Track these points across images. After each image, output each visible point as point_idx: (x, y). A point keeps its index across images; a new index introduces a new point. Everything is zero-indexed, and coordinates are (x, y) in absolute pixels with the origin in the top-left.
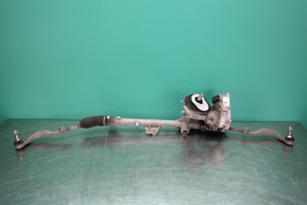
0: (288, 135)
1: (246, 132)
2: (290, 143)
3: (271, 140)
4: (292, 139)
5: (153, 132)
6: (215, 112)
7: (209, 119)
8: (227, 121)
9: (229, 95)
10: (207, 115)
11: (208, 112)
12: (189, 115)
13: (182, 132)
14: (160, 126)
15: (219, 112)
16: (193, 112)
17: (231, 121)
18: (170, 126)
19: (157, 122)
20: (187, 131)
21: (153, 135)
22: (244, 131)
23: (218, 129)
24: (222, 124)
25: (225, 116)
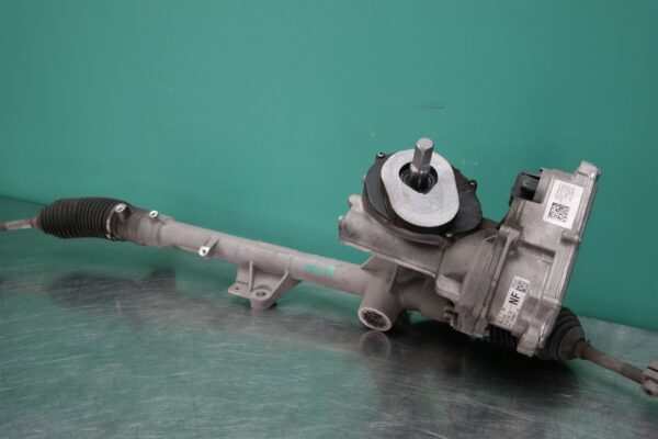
1: (652, 387)
5: (257, 294)
6: (484, 241)
7: (450, 276)
8: (537, 300)
9: (593, 175)
10: (444, 251)
11: (452, 241)
12: (353, 236)
13: (362, 319)
14: (289, 275)
15: (499, 244)
16: (380, 226)
17: (556, 301)
18: (327, 281)
19: (280, 255)
20: (380, 317)
21: (253, 305)
22: (648, 378)
23: (487, 334)
24: (507, 309)
25: (536, 276)
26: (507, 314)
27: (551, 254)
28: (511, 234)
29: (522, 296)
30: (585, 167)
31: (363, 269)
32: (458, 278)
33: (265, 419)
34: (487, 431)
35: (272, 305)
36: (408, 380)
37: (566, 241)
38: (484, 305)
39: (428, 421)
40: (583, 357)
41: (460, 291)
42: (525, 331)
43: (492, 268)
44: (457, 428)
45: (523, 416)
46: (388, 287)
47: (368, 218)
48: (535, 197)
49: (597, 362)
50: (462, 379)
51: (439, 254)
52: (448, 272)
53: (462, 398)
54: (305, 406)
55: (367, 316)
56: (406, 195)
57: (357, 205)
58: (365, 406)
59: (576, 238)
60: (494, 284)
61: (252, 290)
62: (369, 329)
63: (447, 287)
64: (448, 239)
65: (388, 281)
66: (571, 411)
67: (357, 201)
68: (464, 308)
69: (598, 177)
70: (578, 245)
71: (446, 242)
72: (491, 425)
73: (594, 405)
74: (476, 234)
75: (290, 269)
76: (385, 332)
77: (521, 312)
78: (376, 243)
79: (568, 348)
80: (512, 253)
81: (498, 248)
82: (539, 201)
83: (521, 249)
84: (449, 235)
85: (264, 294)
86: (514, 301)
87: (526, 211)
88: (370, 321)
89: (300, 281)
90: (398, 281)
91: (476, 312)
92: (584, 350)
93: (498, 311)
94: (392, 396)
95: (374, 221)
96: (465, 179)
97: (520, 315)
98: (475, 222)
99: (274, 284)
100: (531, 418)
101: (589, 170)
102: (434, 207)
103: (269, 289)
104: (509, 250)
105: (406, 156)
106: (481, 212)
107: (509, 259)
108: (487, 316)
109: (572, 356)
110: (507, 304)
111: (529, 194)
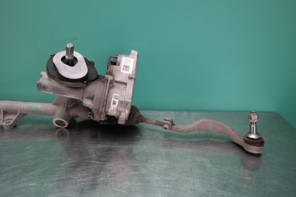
0: (250, 133)
1: (166, 126)
2: (254, 150)
3: (216, 144)
4: (259, 142)
5: (6, 123)
6: (100, 82)
7: (88, 98)
8: (123, 102)
9: (136, 54)
10: (84, 89)
11: (87, 84)
12: (44, 88)
13: (55, 124)
14: (20, 112)
15: (106, 82)
16: (56, 82)
17: (130, 101)
18: (38, 112)
19: (15, 104)
20: (63, 122)
21: (5, 128)
22: (165, 123)
23: (106, 119)
24: (112, 107)
25: (121, 93)
26: (113, 110)
27: (126, 84)
28: (110, 78)
29: (117, 101)
30: (133, 52)
31: (53, 104)
32: (92, 98)
33: (11, 174)
34: (111, 156)
35: (14, 126)
36: (77, 143)
37: (130, 78)
38: (103, 107)
39: (87, 157)
40: (142, 122)
41: (93, 103)
42: (120, 114)
43: (104, 92)
44: (99, 157)
45: (124, 147)
46: (64, 109)
47: (50, 80)
48: (117, 64)
49: (146, 122)
50: (99, 139)
51: (82, 90)
52: (87, 96)
53: (100, 146)
54: (30, 164)
55: (57, 122)
56: (65, 68)
57: (45, 76)
58: (58, 158)
59: (134, 76)
60: (106, 97)
61: (3, 121)
62: (59, 128)
63: (87, 103)
64: (85, 83)
65: (64, 107)
66: (140, 141)
67: (44, 74)
68: (95, 110)
69: (138, 55)
70: (135, 79)
71: (84, 85)
72: (113, 153)
73: (148, 137)
74: (96, 81)
75: (20, 110)
76: (66, 128)
77: (117, 107)
78: (55, 90)
79: (136, 119)
80: (111, 85)
81: (106, 84)
82: (119, 65)
83: (114, 84)
84: (85, 82)
85: (10, 122)
86: (114, 103)
87: (114, 69)
88: (58, 125)
89: (26, 114)
90: (68, 107)
91: (100, 110)
92: (142, 119)
93: (109, 108)
94: (71, 151)
95: (53, 80)
96: (89, 61)
97: (117, 109)
98: (95, 76)
99: (14, 117)
100: (126, 147)
101: (134, 53)
102: (78, 71)
103: (12, 120)
104: (110, 84)
105: (63, 53)
106: (97, 73)
107: (110, 88)
108: (105, 111)
109: (138, 122)
110: (112, 105)
111: (114, 63)
